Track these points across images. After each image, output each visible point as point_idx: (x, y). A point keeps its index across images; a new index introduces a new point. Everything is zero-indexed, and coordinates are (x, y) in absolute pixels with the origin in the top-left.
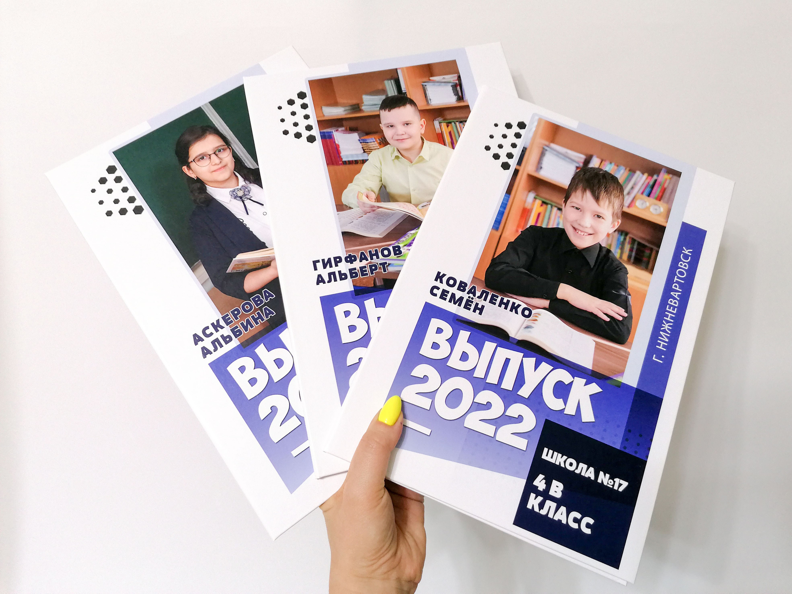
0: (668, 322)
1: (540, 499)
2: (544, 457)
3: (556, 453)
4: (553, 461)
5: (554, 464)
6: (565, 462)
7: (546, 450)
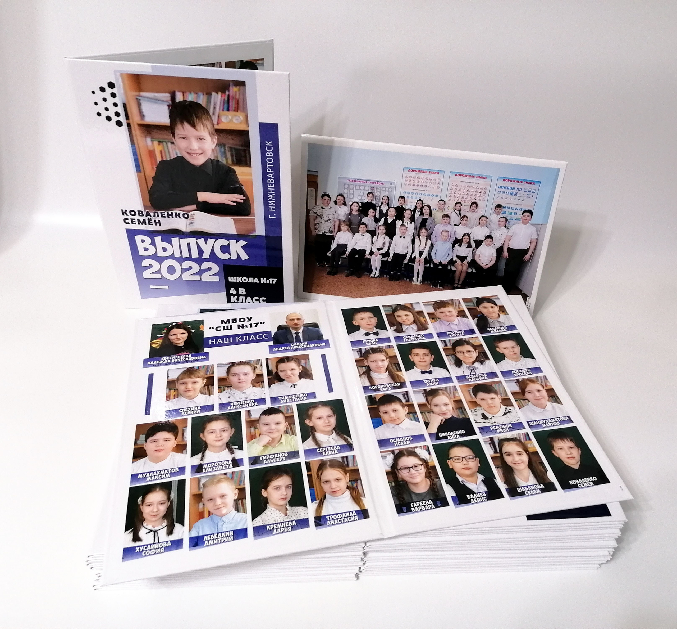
0: (271, 194)
1: (236, 297)
2: (230, 280)
3: (235, 278)
4: (235, 281)
5: (237, 282)
6: (241, 279)
7: (229, 278)
